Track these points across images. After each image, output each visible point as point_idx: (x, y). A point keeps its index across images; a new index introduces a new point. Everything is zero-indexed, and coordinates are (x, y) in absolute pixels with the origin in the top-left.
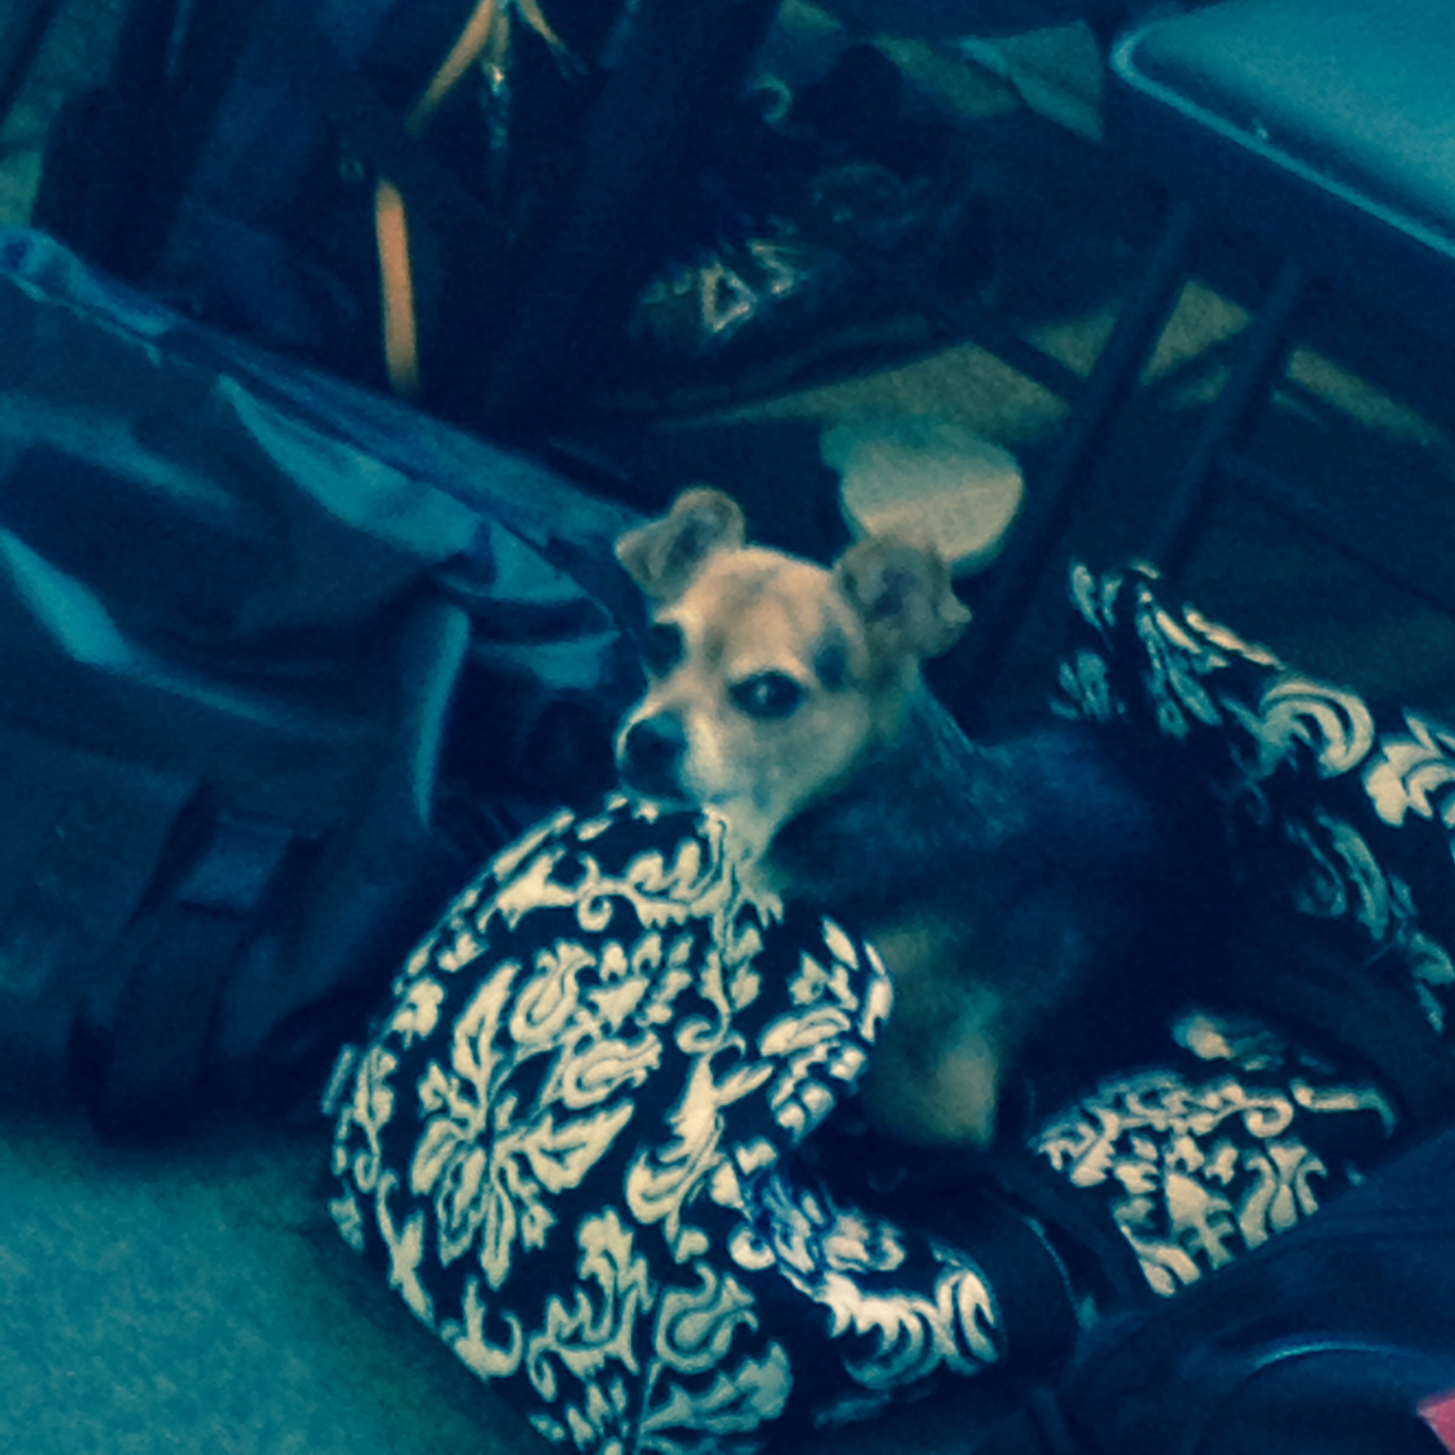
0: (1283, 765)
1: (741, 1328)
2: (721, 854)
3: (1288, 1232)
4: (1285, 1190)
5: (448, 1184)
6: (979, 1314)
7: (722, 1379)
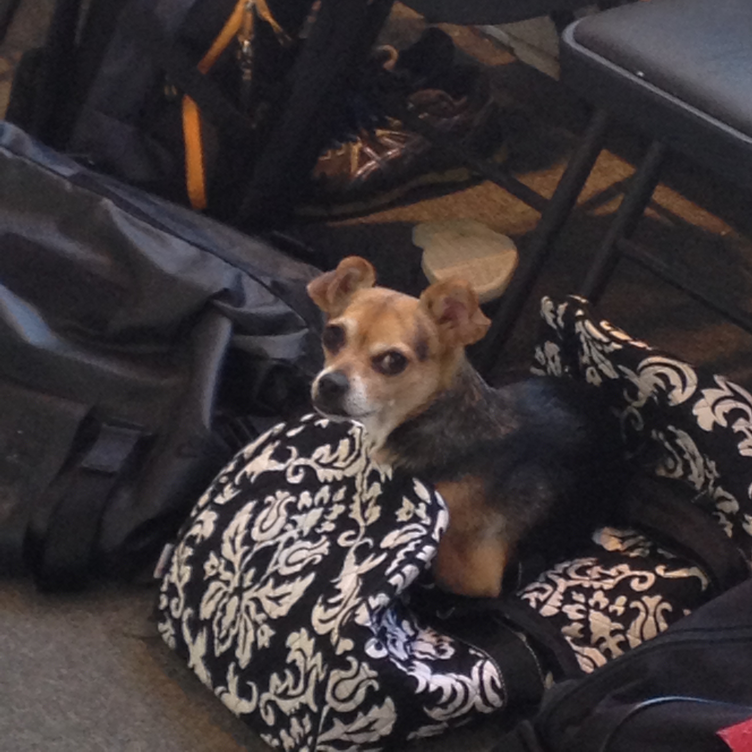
0: (650, 399)
1: (370, 688)
2: (361, 445)
3: (652, 639)
4: (651, 618)
5: (219, 614)
6: (493, 681)
7: (360, 714)
